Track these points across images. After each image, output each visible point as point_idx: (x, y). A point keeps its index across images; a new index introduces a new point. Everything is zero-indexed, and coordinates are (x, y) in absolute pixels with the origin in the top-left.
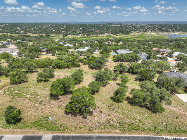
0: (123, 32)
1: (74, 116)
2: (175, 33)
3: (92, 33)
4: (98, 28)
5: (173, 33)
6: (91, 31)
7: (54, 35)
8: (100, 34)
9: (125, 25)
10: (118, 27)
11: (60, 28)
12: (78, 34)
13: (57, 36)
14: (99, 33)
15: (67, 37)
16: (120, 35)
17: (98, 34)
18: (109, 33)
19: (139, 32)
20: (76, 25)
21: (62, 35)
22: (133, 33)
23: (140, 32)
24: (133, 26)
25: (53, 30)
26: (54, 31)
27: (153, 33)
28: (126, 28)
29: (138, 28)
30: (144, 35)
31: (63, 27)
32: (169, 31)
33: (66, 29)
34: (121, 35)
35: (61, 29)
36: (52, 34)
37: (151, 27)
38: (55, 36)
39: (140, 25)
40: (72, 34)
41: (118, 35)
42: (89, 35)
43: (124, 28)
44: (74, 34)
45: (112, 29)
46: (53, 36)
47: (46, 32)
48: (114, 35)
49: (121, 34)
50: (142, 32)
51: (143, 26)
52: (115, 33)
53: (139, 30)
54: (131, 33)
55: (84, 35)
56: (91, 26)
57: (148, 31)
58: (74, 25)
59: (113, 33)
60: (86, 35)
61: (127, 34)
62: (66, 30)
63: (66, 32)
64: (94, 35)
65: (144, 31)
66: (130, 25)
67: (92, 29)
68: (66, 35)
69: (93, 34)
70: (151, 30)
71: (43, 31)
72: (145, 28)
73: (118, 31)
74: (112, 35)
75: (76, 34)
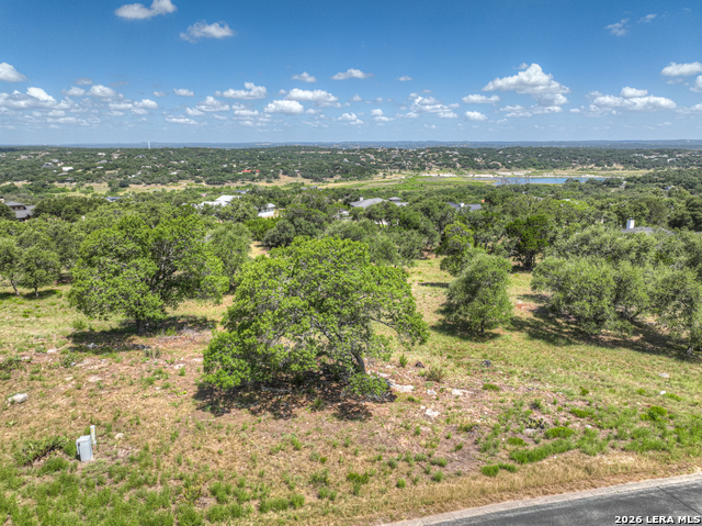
0: (347, 172)
1: (277, 416)
2: (516, 173)
3: (228, 175)
4: (250, 158)
5: (509, 174)
6: (224, 170)
7: (67, 184)
8: (260, 178)
9: (349, 151)
10: (326, 157)
11: (93, 162)
12: (173, 180)
13: (83, 189)
14: (257, 174)
15: (128, 190)
16: (336, 182)
17: (253, 180)
18: (294, 175)
19: (399, 172)
20: (162, 150)
21: (106, 184)
22: (381, 174)
23: (403, 172)
24: (376, 153)
25: (66, 169)
26: (70, 171)
27: (446, 175)
28: (355, 158)
29: (395, 160)
30: (420, 181)
31: (110, 157)
32: (497, 168)
33: (120, 162)
34: (340, 181)
35: (101, 165)
36: (63, 181)
37: (436, 155)
38: (74, 190)
39: (400, 150)
40: (148, 180)
41: (328, 179)
42: (221, 182)
43: (346, 160)
44: (156, 179)
45: (303, 164)
46: (63, 190)
47: (30, 176)
48: (316, 180)
49: (338, 177)
50: (409, 172)
51: (410, 154)
52: (317, 176)
53: (400, 165)
54: (373, 175)
55: (198, 181)
56: (222, 152)
57: (431, 168)
58: (153, 151)
59: (309, 174)
60: (208, 183)
61: (359, 179)
62: (123, 167)
63: (123, 172)
64: (239, 184)
65: (417, 166)
66: (365, 150)
67: (227, 163)
68: (124, 185)
69: (234, 180)
70: (440, 165)
71: (16, 172)
72: (419, 160)
73: (327, 167)
74: (307, 182)
75: (166, 178)
